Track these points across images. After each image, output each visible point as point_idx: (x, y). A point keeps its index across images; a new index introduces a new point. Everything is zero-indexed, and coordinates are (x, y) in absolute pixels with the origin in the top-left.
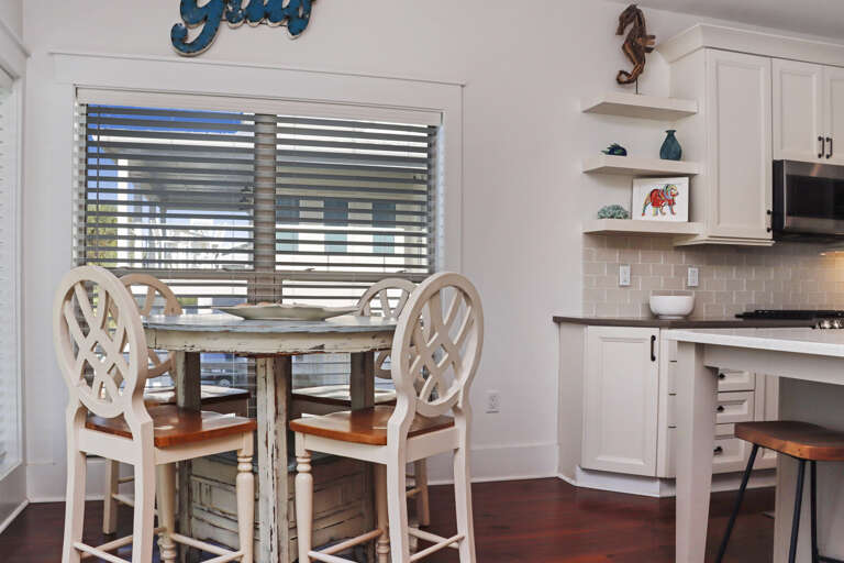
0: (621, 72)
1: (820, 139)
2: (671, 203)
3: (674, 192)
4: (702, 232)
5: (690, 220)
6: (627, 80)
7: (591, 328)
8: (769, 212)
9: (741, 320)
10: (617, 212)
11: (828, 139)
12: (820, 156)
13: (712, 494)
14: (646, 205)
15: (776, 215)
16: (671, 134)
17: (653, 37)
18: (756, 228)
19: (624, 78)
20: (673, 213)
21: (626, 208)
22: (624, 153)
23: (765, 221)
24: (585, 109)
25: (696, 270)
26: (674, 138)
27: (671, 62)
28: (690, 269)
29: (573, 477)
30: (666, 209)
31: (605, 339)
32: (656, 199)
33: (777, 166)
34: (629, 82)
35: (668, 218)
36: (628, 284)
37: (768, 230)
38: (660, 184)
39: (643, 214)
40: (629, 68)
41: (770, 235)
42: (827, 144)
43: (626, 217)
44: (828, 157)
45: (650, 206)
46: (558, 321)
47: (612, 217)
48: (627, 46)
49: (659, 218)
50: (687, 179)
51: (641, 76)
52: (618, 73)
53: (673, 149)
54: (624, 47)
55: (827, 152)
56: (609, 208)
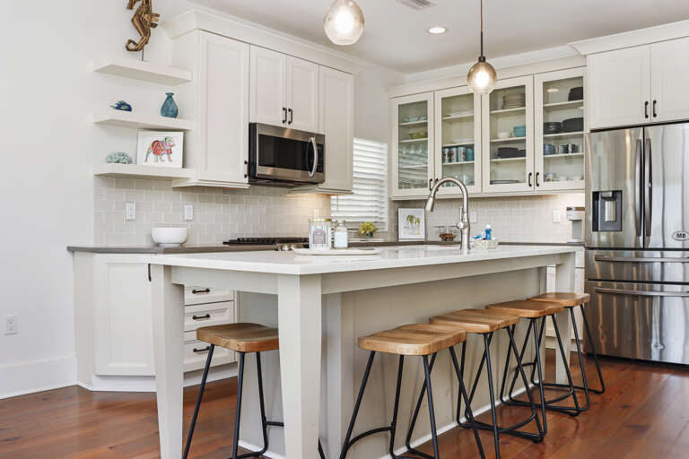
0: (130, 41)
1: (284, 109)
2: (169, 152)
3: (171, 144)
4: (193, 177)
5: (183, 167)
6: (135, 48)
7: (98, 255)
8: (246, 163)
9: (227, 246)
10: (122, 158)
11: (290, 110)
12: (284, 122)
13: (184, 388)
14: (148, 153)
15: (251, 165)
16: (170, 96)
17: (158, 15)
18: (236, 174)
19: (132, 46)
20: (170, 160)
21: (131, 155)
22: (129, 109)
23: (244, 169)
24: (96, 69)
25: (191, 207)
26: (172, 101)
27: (173, 38)
28: (186, 206)
29: (90, 383)
30: (165, 157)
31: (110, 265)
32: (157, 148)
33: (252, 127)
34: (136, 50)
35: (166, 164)
36: (133, 218)
37: (245, 177)
38: (160, 136)
39: (146, 160)
40: (137, 38)
41: (247, 180)
42: (289, 114)
43: (130, 162)
44: (289, 123)
45: (151, 155)
46: (72, 250)
47: (118, 162)
48: (135, 20)
49: (159, 164)
50: (182, 133)
51: (146, 46)
52: (127, 42)
53: (171, 108)
54: (132, 20)
55: (289, 119)
56: (115, 155)
